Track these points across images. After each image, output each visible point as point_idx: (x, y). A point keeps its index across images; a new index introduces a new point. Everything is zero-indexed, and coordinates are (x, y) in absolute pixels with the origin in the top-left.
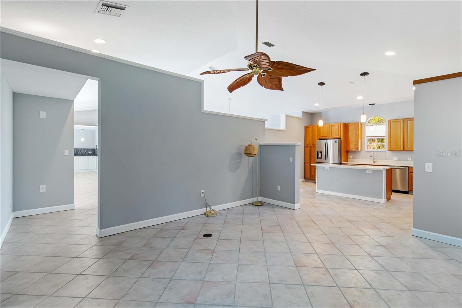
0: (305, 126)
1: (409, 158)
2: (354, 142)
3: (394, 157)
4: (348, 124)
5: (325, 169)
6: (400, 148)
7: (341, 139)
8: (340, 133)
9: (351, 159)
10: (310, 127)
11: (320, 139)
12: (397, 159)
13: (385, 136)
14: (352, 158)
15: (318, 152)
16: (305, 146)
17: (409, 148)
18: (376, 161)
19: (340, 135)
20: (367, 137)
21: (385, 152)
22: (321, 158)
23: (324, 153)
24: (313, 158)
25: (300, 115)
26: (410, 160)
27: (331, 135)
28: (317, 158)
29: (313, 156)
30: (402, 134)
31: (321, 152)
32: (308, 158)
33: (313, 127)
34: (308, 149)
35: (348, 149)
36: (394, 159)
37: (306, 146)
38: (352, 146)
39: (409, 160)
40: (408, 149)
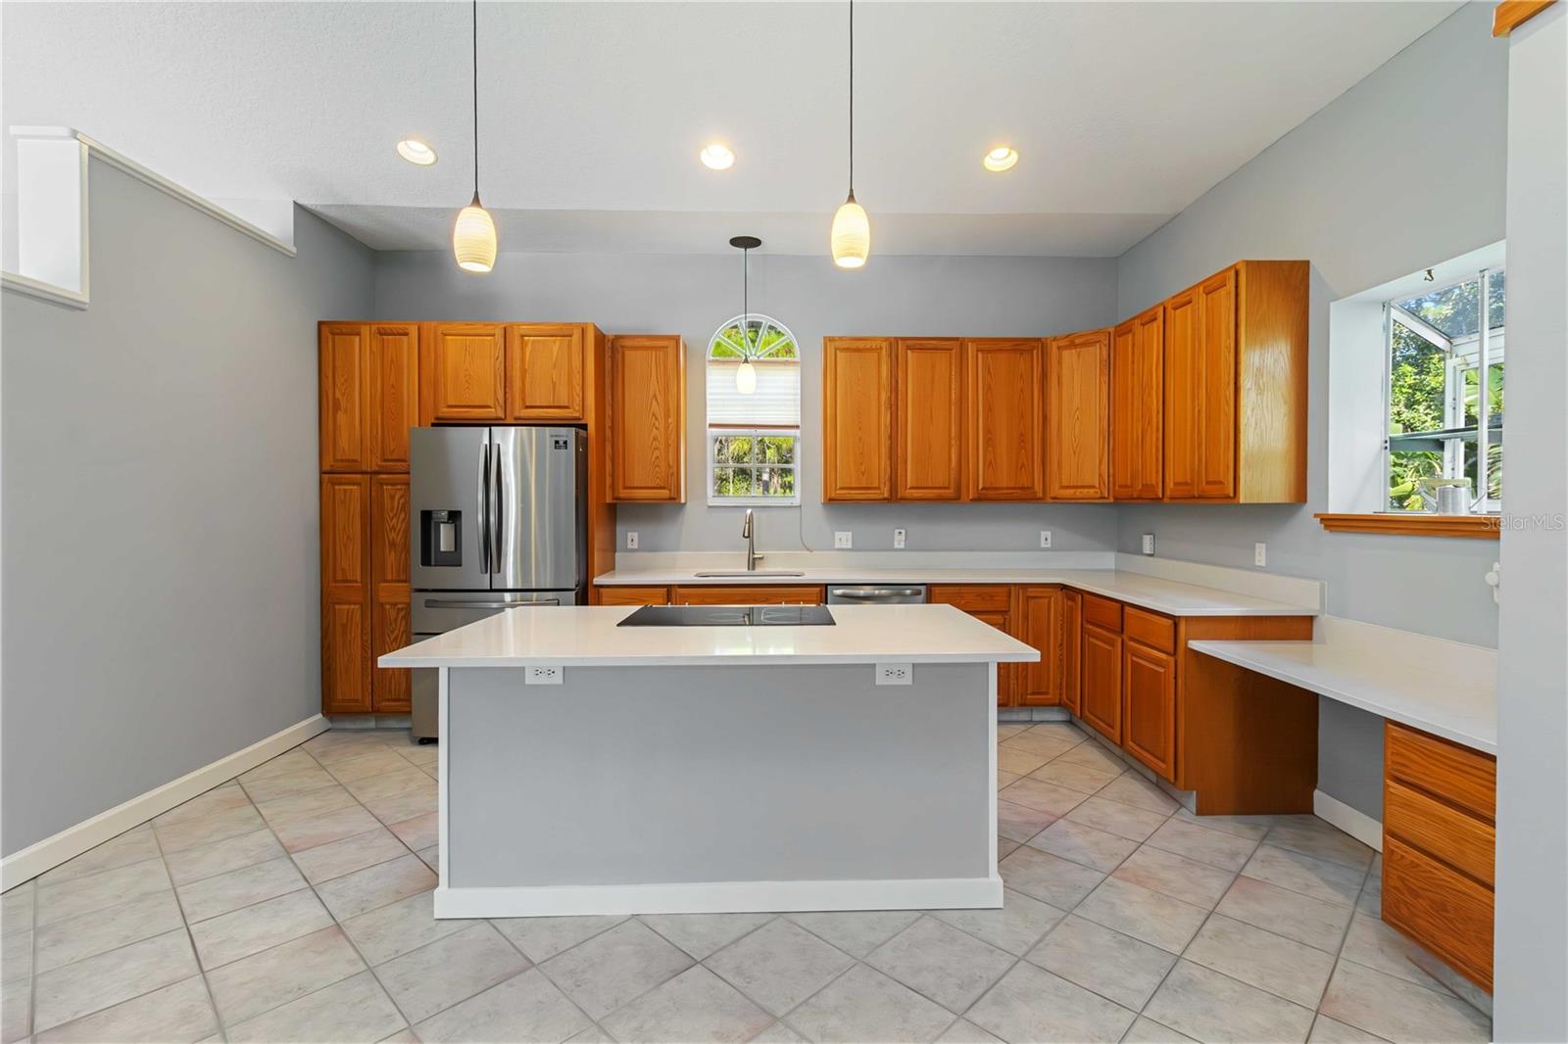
0: (320, 324)
1: (897, 537)
2: (657, 453)
3: (838, 535)
4: (618, 338)
5: (528, 681)
6: (879, 488)
7: (584, 427)
8: (578, 389)
9: (633, 550)
10: (365, 330)
11: (442, 423)
12: (850, 546)
13: (797, 427)
14: (636, 547)
15: (427, 516)
16: (322, 472)
17: (912, 488)
18: (762, 558)
19: (578, 400)
20: (711, 426)
21: (800, 506)
22: (454, 559)
23: (474, 522)
24: (391, 558)
25: (277, 223)
26: (902, 546)
27: (523, 400)
28: (426, 561)
29: (393, 544)
30: (886, 418)
31: (454, 517)
32: (351, 562)
33: (382, 333)
34: (353, 493)
35: (623, 493)
36: (837, 546)
37: (331, 474)
38: (640, 476)
39: (896, 546)
40: (910, 493)
